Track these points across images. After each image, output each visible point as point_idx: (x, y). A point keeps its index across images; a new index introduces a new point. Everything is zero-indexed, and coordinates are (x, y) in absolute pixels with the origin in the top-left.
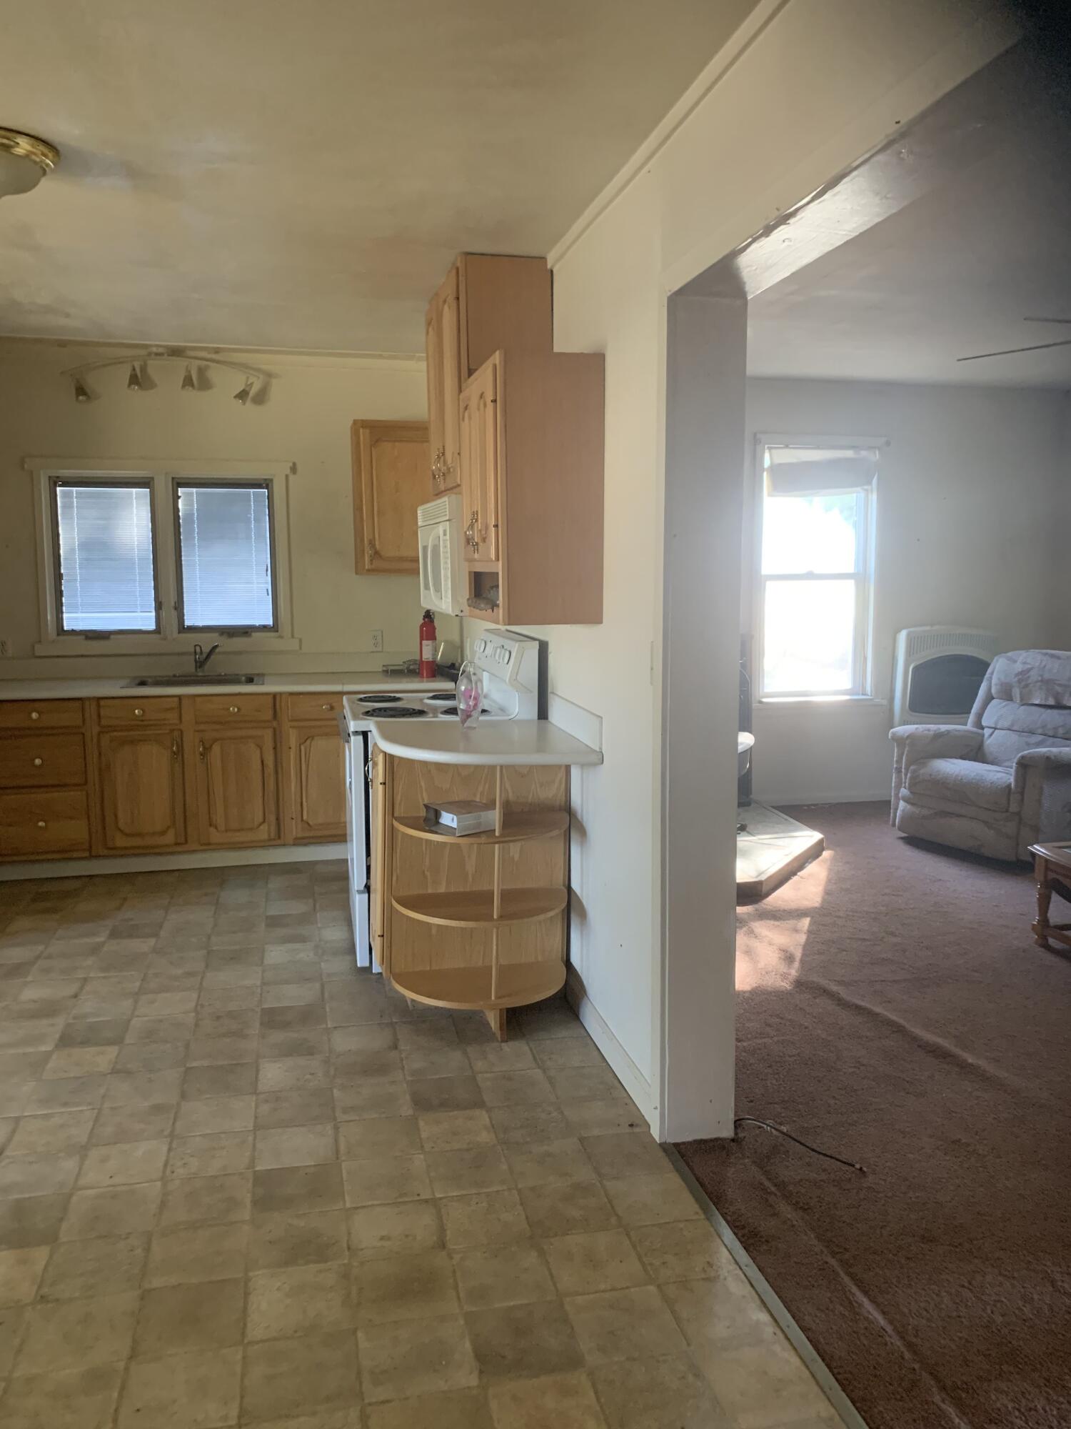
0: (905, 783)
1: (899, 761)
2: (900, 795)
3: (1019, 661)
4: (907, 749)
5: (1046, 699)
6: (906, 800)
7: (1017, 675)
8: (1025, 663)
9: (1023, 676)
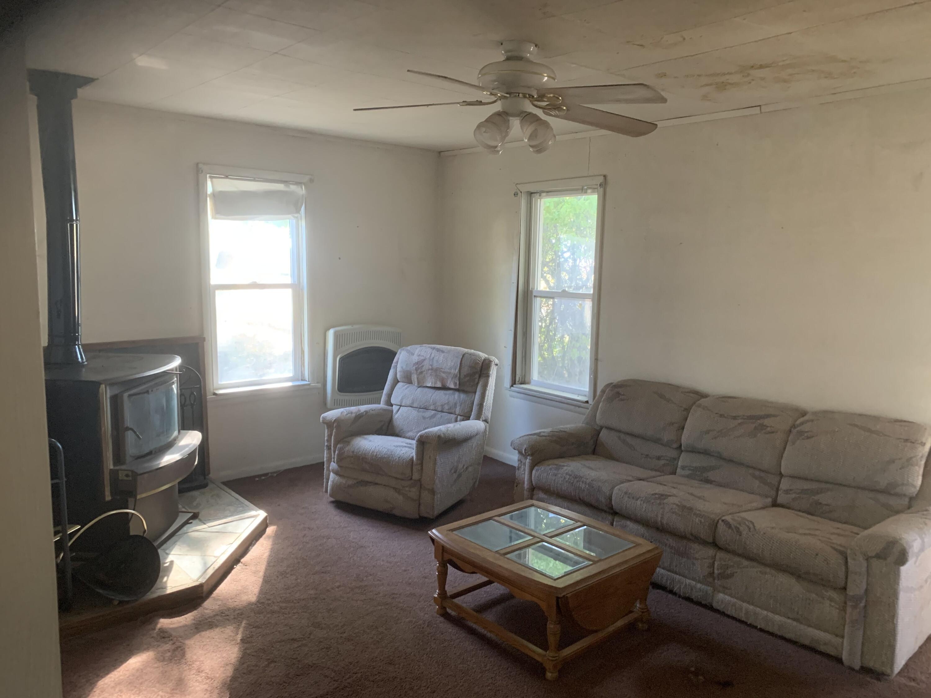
0: (334, 458)
1: (329, 440)
2: (331, 468)
3: (416, 353)
4: (334, 430)
5: (435, 383)
6: (336, 473)
7: (414, 364)
8: (419, 355)
9: (419, 365)
